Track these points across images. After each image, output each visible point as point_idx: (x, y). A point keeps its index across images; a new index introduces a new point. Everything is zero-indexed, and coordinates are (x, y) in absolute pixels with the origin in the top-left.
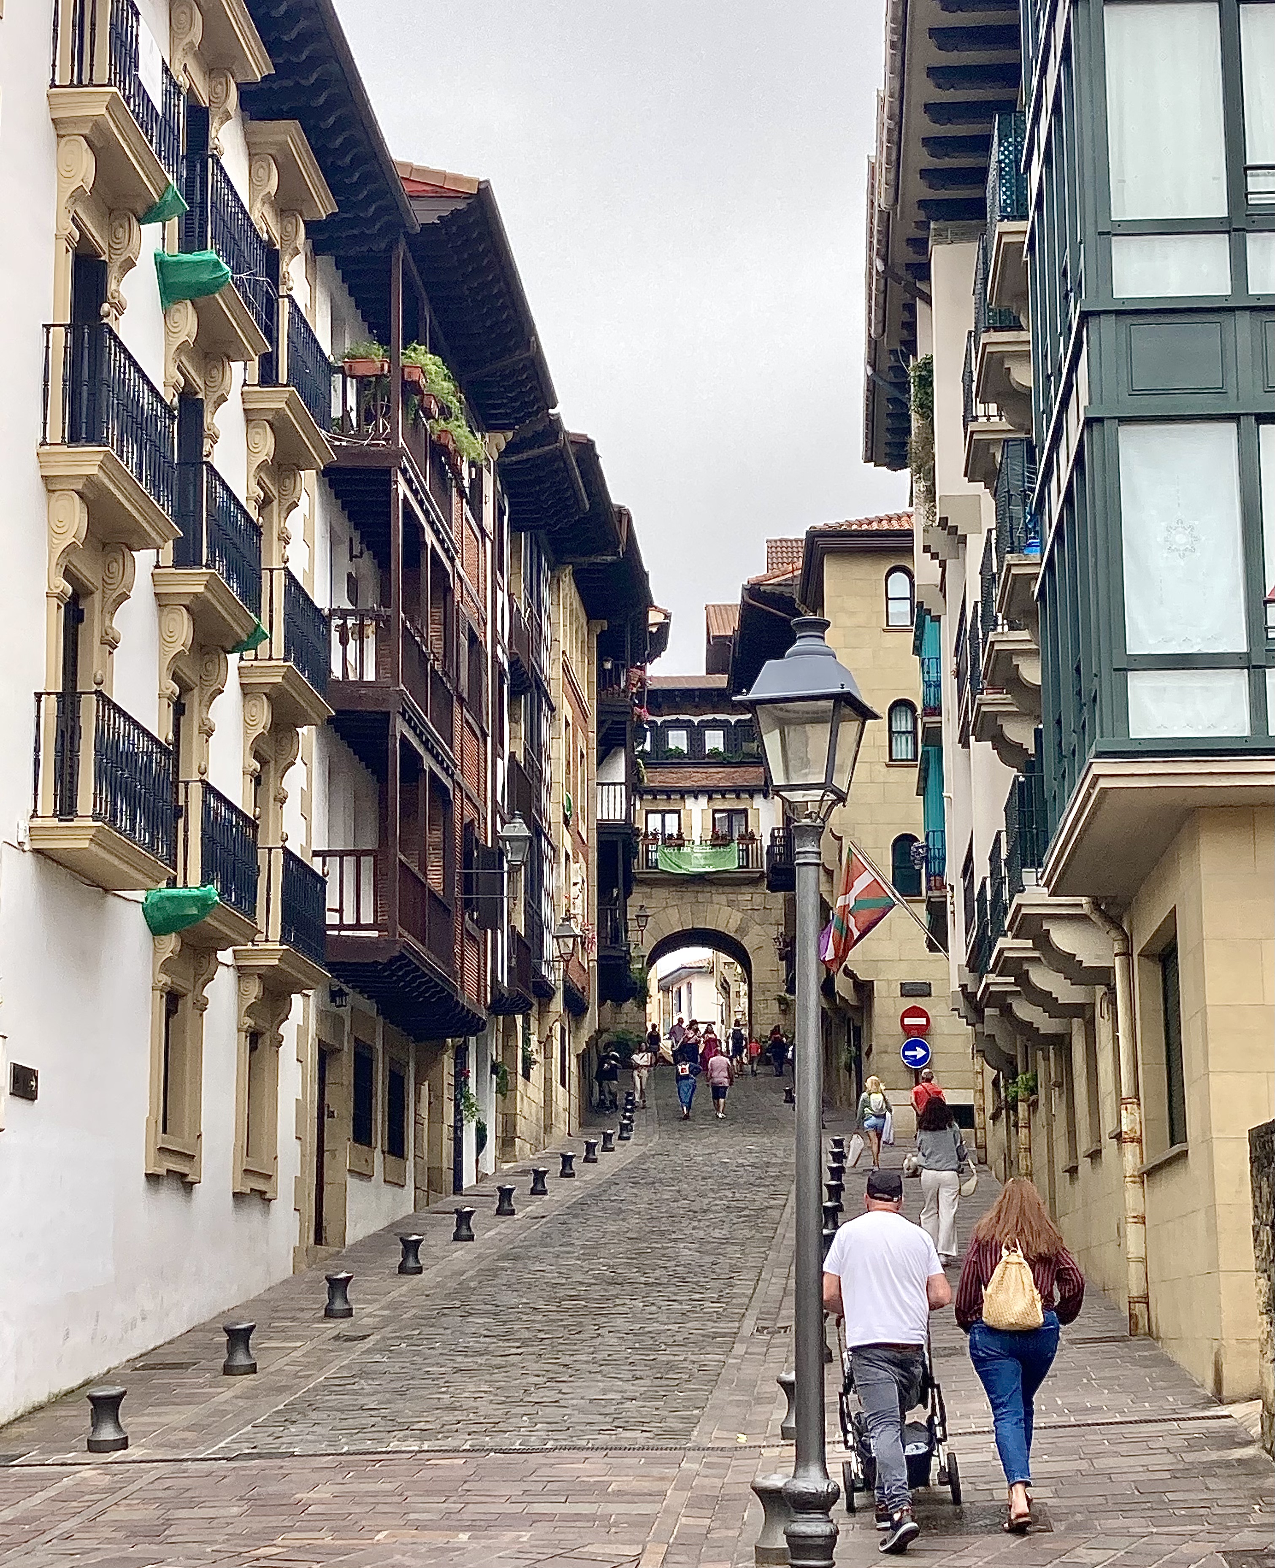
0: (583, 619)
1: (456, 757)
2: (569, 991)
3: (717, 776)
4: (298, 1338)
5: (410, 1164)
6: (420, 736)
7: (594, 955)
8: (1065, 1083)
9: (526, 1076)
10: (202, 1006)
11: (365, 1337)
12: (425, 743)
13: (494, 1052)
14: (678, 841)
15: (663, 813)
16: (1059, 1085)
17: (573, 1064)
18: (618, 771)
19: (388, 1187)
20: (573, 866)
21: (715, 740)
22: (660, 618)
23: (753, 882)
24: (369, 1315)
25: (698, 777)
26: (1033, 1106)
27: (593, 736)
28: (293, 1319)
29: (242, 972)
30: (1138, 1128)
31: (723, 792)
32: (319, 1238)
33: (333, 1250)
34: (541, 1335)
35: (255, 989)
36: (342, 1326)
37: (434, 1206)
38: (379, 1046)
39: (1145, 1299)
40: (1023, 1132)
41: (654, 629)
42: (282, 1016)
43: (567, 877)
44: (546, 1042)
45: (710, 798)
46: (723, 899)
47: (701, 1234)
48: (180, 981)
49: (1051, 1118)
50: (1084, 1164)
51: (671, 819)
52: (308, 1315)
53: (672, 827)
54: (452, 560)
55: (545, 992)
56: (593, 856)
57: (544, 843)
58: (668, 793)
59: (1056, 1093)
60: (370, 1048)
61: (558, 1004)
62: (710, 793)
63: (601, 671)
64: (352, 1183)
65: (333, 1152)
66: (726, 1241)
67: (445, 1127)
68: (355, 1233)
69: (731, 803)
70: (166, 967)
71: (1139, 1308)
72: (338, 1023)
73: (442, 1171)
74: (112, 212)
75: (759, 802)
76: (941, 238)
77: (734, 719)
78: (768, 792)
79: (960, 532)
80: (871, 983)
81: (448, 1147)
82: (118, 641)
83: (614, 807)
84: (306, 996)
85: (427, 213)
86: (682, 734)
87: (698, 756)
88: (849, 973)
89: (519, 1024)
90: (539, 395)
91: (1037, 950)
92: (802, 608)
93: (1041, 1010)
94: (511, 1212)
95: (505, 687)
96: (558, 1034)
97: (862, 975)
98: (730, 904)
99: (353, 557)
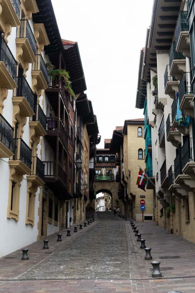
0: (87, 135)
1: (68, 148)
2: (85, 196)
3: (107, 165)
4: (38, 253)
5: (59, 221)
9: (78, 210)
10: (20, 186)
11: (51, 253)
12: (63, 143)
13: (73, 205)
14: (101, 175)
15: (98, 170)
17: (85, 209)
18: (93, 161)
19: (55, 226)
20: (86, 175)
21: (107, 159)
22: (100, 137)
23: (113, 182)
24: (52, 249)
25: (104, 165)
27: (89, 154)
28: (37, 249)
29: (28, 181)
31: (108, 167)
32: (42, 234)
33: (44, 237)
34: (88, 253)
35: (31, 184)
36: (47, 250)
37: (62, 230)
38: (53, 200)
40: (171, 218)
41: (98, 138)
42: (36, 191)
43: (85, 177)
44: (81, 204)
45: (106, 168)
46: (107, 184)
48: (15, 180)
49: (180, 213)
50: (192, 221)
51: (100, 171)
52: (39, 248)
53: (100, 173)
55: (81, 196)
56: (88, 174)
57: (81, 170)
58: (99, 167)
59: (182, 208)
60: (52, 200)
61: (83, 198)
62: (106, 167)
63: (90, 144)
64: (48, 225)
65: (45, 218)
67: (65, 217)
68: (48, 234)
69: (109, 169)
70: (13, 176)
72: (46, 194)
73: (64, 224)
74: (6, 23)
75: (114, 169)
76: (159, 53)
77: (110, 155)
78: (115, 167)
79: (163, 104)
80: (135, 196)
81: (65, 220)
82: (4, 107)
83: (92, 166)
84: (40, 188)
85: (66, 48)
86: (101, 158)
87: (104, 161)
88: (131, 194)
89: (77, 200)
90: (84, 87)
91: (189, 176)
92: (123, 135)
93: (184, 190)
94: (77, 232)
95: (76, 141)
96: (82, 203)
97: (134, 194)
98: (109, 185)
99: (51, 110)
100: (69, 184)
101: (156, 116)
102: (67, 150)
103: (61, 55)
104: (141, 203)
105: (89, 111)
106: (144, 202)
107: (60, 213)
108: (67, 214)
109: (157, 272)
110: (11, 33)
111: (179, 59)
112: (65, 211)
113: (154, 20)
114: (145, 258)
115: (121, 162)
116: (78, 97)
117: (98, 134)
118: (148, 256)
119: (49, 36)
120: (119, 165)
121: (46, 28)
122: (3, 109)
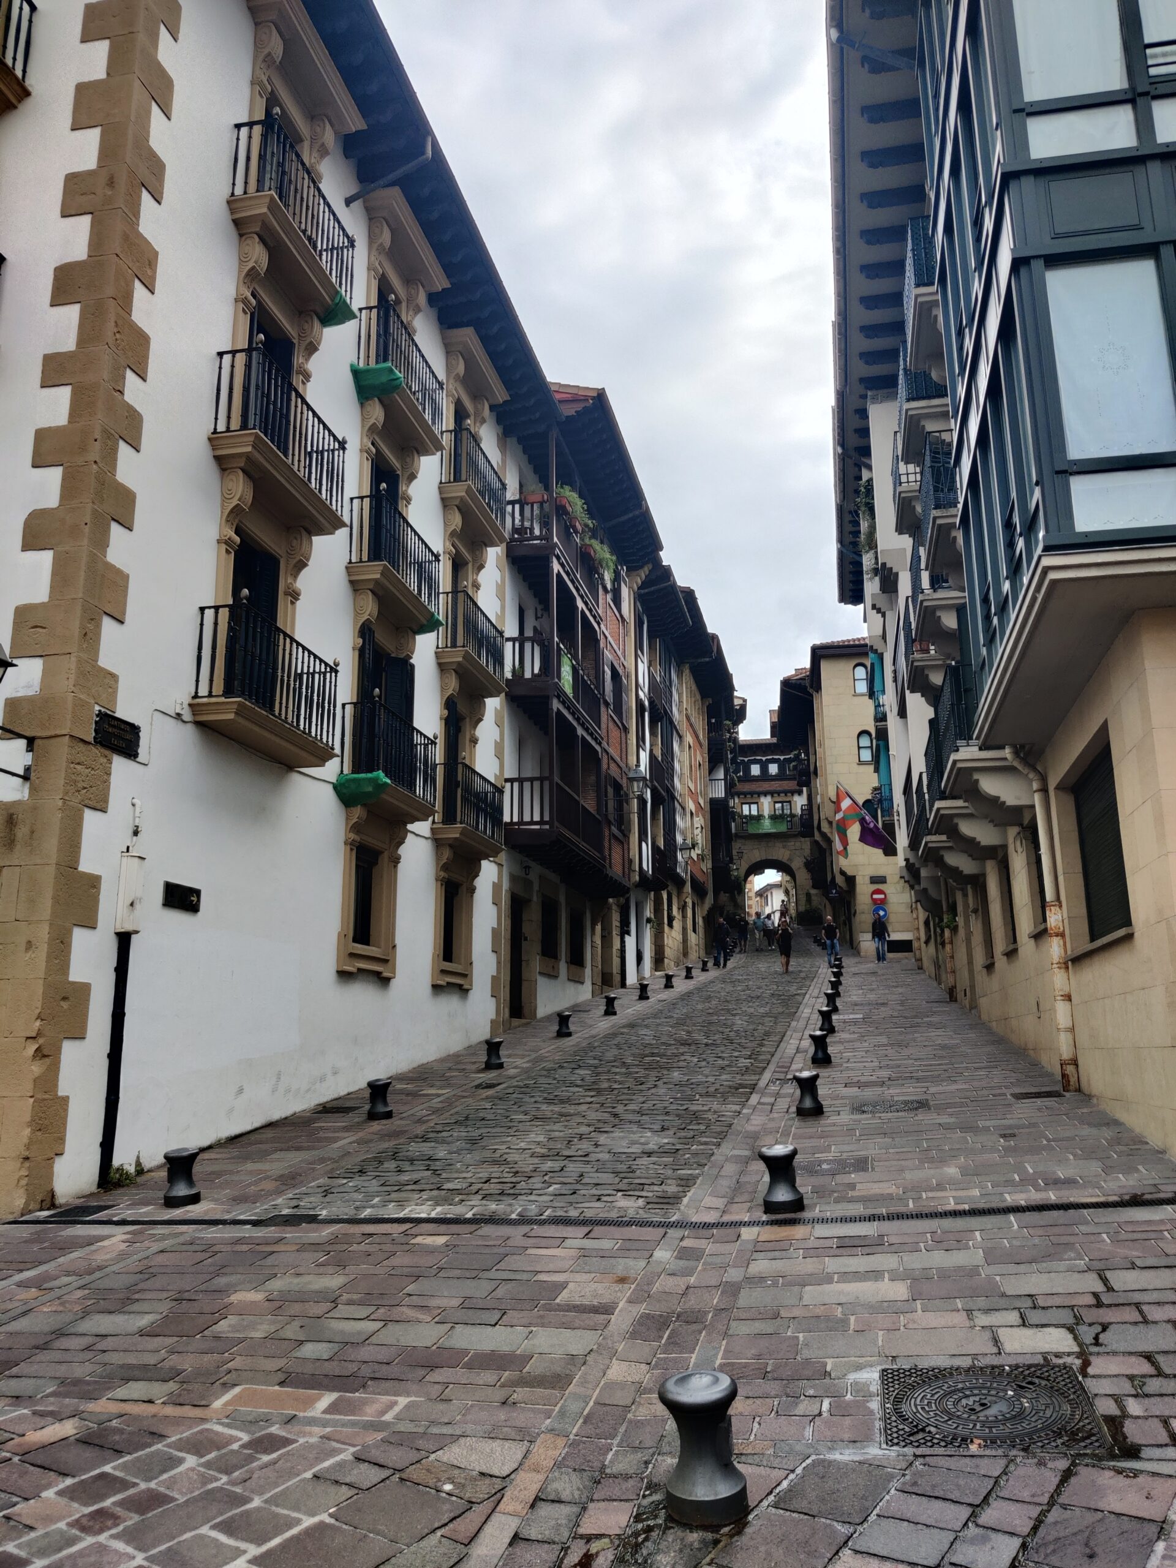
0: (698, 697)
1: (603, 733)
2: (694, 881)
3: (775, 785)
5: (588, 971)
6: (573, 714)
7: (710, 865)
8: (983, 909)
9: (670, 925)
10: (397, 860)
11: (498, 1085)
12: (578, 720)
13: (648, 913)
14: (759, 817)
15: (750, 804)
16: (975, 911)
17: (700, 921)
18: (721, 774)
19: (572, 984)
20: (696, 819)
21: (773, 769)
22: (741, 702)
23: (795, 836)
25: (766, 786)
26: (955, 930)
27: (706, 756)
29: (438, 842)
30: (1060, 924)
31: (779, 793)
32: (514, 1014)
33: (524, 1021)
35: (447, 853)
38: (562, 899)
39: (1075, 1062)
40: (948, 947)
41: (738, 707)
42: (474, 874)
43: (692, 824)
44: (683, 908)
45: (772, 796)
46: (780, 845)
47: (752, 1010)
48: (370, 841)
49: (969, 935)
50: (1000, 961)
51: (754, 807)
53: (754, 812)
54: (599, 624)
55: (680, 883)
56: (708, 816)
57: (676, 803)
58: (752, 794)
59: (973, 918)
60: (556, 902)
61: (688, 888)
62: (772, 794)
63: (709, 723)
64: (542, 980)
65: (525, 961)
66: (766, 1015)
67: (614, 951)
68: (543, 1011)
69: (782, 798)
70: (356, 829)
71: (1070, 1069)
72: (528, 884)
73: (611, 974)
74: (300, 313)
75: (796, 798)
76: (875, 400)
77: (782, 758)
78: (800, 793)
79: (894, 571)
80: (854, 877)
81: (616, 961)
82: (298, 594)
83: (719, 791)
84: (500, 865)
85: (569, 411)
86: (758, 766)
87: (765, 775)
88: (843, 873)
89: (665, 896)
90: (654, 544)
91: (966, 804)
92: (811, 691)
93: (966, 855)
94: (648, 998)
95: (647, 714)
96: (690, 904)
97: (850, 873)
98: (784, 847)
99: (537, 618)
100: (610, 849)
101: (884, 615)
102: (596, 739)
103: (554, 433)
104: (875, 901)
105: (686, 620)
106: (882, 896)
107: (593, 942)
108: (623, 942)
109: (782, 1195)
110: (319, 344)
111: (923, 398)
112: (615, 932)
113: (842, 281)
114: (798, 1109)
115: (812, 776)
116: (643, 577)
117: (736, 694)
118: (808, 1103)
119: (503, 372)
120: (808, 784)
121: (486, 340)
122: (298, 603)
